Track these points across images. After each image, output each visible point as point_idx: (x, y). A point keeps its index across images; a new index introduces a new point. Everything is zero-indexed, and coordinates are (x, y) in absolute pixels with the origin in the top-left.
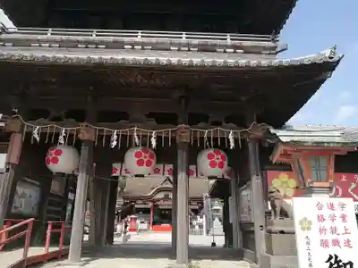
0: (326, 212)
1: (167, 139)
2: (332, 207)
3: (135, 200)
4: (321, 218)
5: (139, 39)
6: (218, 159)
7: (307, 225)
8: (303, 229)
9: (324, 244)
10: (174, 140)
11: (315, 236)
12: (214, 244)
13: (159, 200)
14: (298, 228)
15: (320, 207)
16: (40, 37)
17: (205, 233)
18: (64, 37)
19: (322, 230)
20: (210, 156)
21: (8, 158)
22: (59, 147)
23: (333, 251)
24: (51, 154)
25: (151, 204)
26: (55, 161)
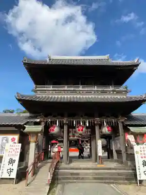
0: (142, 149)
1: (92, 122)
2: (144, 148)
4: (141, 151)
9: (142, 157)
10: (94, 123)
11: (139, 156)
14: (135, 153)
15: (141, 148)
19: (141, 154)
23: (144, 159)
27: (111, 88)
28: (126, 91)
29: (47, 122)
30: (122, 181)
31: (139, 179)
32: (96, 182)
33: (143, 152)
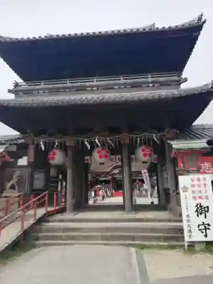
0: (196, 182)
1: (115, 142)
2: (199, 179)
3: (99, 174)
4: (193, 186)
5: (95, 83)
6: (148, 151)
7: (185, 189)
8: (184, 191)
9: (194, 198)
10: (119, 142)
11: (189, 194)
12: (152, 203)
13: (115, 174)
14: (181, 191)
15: (192, 180)
16: (38, 87)
17: (149, 196)
18: (51, 86)
19: (193, 192)
20: (143, 150)
21: (28, 159)
22: (54, 151)
23: (199, 201)
24: (51, 155)
25: (110, 177)
26: (53, 158)
28: (179, 81)
29: (38, 145)
30: (155, 243)
32: (105, 244)
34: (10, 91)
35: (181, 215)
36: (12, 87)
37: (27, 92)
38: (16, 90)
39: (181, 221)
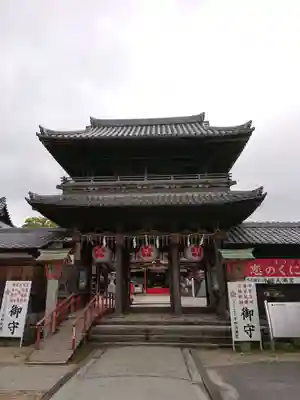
0: (242, 289)
1: (165, 241)
2: (245, 286)
4: (240, 292)
7: (234, 295)
8: (232, 297)
9: (241, 302)
10: (169, 241)
11: (237, 300)
15: (239, 286)
19: (240, 297)
27: (199, 179)
29: (85, 241)
31: (234, 339)
33: (243, 294)
34: (58, 187)
35: (230, 319)
36: (60, 183)
37: (76, 189)
38: (65, 186)
39: (230, 325)
